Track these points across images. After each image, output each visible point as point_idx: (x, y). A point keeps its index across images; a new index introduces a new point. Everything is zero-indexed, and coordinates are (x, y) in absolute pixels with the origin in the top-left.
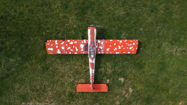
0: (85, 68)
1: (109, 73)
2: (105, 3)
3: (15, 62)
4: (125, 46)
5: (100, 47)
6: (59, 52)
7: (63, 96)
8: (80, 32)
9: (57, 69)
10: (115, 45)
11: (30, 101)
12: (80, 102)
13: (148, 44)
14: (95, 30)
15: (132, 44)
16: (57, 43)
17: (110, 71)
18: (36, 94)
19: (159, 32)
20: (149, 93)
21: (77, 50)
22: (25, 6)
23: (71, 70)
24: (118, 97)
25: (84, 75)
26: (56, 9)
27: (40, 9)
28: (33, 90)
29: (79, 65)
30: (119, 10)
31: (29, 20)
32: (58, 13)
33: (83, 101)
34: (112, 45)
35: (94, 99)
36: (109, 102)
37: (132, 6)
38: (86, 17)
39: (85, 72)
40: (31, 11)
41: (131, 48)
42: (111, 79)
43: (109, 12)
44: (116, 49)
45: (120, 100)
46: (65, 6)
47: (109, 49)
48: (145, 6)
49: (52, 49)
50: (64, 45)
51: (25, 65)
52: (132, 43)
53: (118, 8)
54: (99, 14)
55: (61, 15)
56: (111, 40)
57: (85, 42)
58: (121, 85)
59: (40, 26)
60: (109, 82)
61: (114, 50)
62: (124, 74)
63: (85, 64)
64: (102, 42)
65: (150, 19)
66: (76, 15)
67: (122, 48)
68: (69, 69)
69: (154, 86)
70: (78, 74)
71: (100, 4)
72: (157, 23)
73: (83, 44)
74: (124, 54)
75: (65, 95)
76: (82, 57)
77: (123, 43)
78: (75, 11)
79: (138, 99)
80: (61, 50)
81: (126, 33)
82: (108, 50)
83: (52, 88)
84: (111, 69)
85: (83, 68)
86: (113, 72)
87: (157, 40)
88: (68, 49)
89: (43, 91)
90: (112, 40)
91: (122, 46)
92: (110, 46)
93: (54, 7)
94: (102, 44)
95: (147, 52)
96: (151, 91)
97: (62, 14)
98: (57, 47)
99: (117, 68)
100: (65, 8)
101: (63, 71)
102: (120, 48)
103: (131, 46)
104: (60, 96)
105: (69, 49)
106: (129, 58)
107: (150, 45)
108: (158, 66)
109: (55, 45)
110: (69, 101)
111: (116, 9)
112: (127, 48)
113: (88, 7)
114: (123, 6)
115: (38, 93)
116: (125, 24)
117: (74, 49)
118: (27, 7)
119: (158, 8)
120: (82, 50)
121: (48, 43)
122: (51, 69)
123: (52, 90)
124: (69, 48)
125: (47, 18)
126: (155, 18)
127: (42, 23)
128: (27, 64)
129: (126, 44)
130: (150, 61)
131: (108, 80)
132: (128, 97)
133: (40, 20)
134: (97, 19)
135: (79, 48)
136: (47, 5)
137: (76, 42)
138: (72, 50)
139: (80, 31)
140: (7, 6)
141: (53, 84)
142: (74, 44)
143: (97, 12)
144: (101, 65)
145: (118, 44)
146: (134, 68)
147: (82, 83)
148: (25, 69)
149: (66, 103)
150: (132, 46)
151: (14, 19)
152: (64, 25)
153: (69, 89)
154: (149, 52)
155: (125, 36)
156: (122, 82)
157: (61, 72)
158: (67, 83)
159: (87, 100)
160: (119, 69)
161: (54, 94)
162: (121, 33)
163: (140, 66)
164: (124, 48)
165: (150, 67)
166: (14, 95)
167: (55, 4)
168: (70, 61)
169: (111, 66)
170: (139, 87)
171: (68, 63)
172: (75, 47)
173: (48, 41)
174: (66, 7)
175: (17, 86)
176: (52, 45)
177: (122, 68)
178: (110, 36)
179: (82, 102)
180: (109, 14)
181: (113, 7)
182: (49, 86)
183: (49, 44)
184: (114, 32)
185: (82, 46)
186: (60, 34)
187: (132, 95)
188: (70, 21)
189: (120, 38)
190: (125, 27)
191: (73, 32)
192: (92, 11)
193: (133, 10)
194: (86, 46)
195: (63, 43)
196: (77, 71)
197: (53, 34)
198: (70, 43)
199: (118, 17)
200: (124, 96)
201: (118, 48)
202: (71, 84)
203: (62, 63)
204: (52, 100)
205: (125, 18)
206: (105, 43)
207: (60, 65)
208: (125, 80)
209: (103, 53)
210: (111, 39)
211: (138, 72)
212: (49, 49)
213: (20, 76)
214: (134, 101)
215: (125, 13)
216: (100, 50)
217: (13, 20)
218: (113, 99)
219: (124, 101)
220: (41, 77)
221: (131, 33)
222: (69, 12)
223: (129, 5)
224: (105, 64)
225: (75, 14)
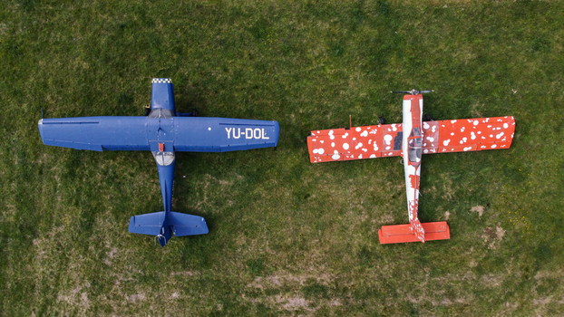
0: (391, 189)
1: (448, 197)
2: (429, 38)
3: (233, 187)
4: (486, 132)
5: (428, 138)
6: (336, 156)
7: (346, 258)
8: (375, 108)
9: (328, 196)
10: (462, 131)
11: (272, 273)
12: (386, 268)
13: (534, 124)
14: (421, 101)
15: (502, 127)
16: (332, 137)
17: (449, 192)
18: (285, 255)
19: (556, 95)
20: (541, 236)
21: (376, 148)
22: (246, 56)
23: (359, 195)
24: (472, 249)
25: (391, 204)
26: (316, 58)
27: (281, 61)
28: (277, 248)
29: (378, 183)
30: (461, 50)
31: (257, 87)
32: (323, 68)
33: (393, 265)
34: (457, 131)
35: (418, 258)
36: (452, 262)
37: (491, 38)
38: (387, 72)
39: (394, 197)
40: (261, 67)
41: (498, 137)
42: (454, 210)
43: (438, 56)
44: (465, 139)
45: (476, 257)
46: (338, 51)
47: (449, 140)
48: (519, 36)
49: (321, 151)
50: (348, 140)
51: (256, 191)
52: (501, 124)
53: (459, 46)
54: (415, 64)
55: (328, 71)
56: (453, 122)
57: (395, 129)
58: (478, 222)
59: (283, 100)
60: (450, 216)
61: (461, 142)
62: (482, 195)
63: (391, 181)
64: (433, 127)
65: (533, 66)
66: (364, 68)
67: (478, 137)
68: (355, 194)
69: (553, 220)
70: (376, 204)
71: (416, 39)
72: (549, 73)
73: (391, 133)
74: (483, 151)
75: (350, 253)
76: (385, 165)
77: (481, 126)
78: (361, 59)
79: (518, 251)
80: (342, 152)
81: (481, 103)
82: (446, 143)
83: (320, 241)
84: (453, 186)
85: (388, 189)
86: (457, 194)
87: (553, 112)
88: (357, 148)
89: (301, 248)
90: (455, 121)
91: (479, 133)
92: (452, 134)
93: (311, 53)
94: (433, 131)
95: (531, 142)
96: (546, 231)
97: (332, 69)
98: (333, 145)
99: (465, 185)
100: (338, 55)
101: (341, 200)
102: (473, 137)
103: (499, 132)
104: (340, 257)
105: (360, 149)
106: (491, 158)
107: (536, 125)
108: (558, 172)
109: (328, 142)
110: (360, 267)
111: (453, 49)
112: (491, 136)
113: (389, 50)
114: (470, 40)
115: (290, 253)
116: (477, 83)
117: (370, 148)
118: (251, 59)
119: (551, 40)
120: (388, 148)
121: (314, 137)
122: (314, 196)
123: (321, 245)
124: (360, 145)
125: (297, 81)
126: (544, 62)
127: (287, 92)
128: (259, 190)
129: (489, 126)
130: (540, 162)
131: (447, 214)
132: (495, 248)
133: (282, 86)
134: (412, 74)
135: (381, 144)
136: (295, 51)
137: (374, 132)
138: (365, 150)
139: (375, 105)
140: (205, 60)
141: (323, 230)
142: (370, 136)
143: (411, 59)
144: (429, 179)
145: (470, 128)
146: (504, 181)
147: (387, 224)
148: (255, 200)
149: (355, 271)
150: (501, 131)
151: (223, 88)
152: (338, 94)
153: (358, 241)
154: (535, 142)
155: (478, 108)
156: (481, 214)
157: (337, 202)
158: (352, 227)
159: (402, 262)
160: (469, 186)
161: (326, 253)
162: (469, 103)
163: (518, 176)
164: (483, 138)
165: (540, 175)
166: (235, 262)
167: (313, 47)
168: (356, 175)
169: (453, 180)
170: (519, 224)
171: (351, 180)
172: (372, 143)
173: (313, 134)
174: (341, 54)
175: (241, 240)
176: (322, 142)
177: (476, 182)
178: (445, 112)
179: (390, 267)
180: (438, 61)
181: (446, 45)
182: (313, 235)
183: (315, 140)
184: (453, 101)
185: (388, 139)
186: (328, 116)
187: (505, 244)
188: (351, 84)
189: (468, 115)
190: (476, 88)
191: (358, 109)
192: (400, 56)
193: (493, 48)
194: (398, 138)
195: (347, 134)
196: (374, 197)
197: (315, 116)
198: (362, 135)
199: (460, 68)
200: (487, 246)
201: (469, 137)
202: (361, 227)
203: (339, 182)
204: (323, 267)
205: (475, 69)
206: (440, 130)
207: (335, 186)
208: (485, 210)
209: (434, 151)
210: (453, 119)
211: (514, 189)
212: (315, 151)
213: (245, 218)
214: (509, 256)
215: (475, 56)
216: (429, 144)
217: (222, 92)
218: (463, 255)
219: (486, 259)
220: (293, 216)
221: (493, 101)
222: (348, 62)
223: (484, 38)
224: (439, 178)
225: (362, 66)
